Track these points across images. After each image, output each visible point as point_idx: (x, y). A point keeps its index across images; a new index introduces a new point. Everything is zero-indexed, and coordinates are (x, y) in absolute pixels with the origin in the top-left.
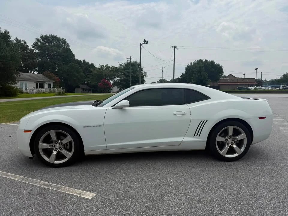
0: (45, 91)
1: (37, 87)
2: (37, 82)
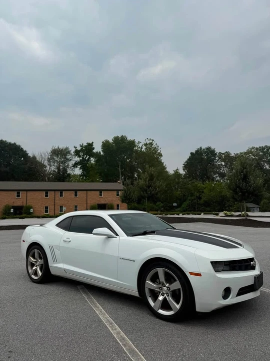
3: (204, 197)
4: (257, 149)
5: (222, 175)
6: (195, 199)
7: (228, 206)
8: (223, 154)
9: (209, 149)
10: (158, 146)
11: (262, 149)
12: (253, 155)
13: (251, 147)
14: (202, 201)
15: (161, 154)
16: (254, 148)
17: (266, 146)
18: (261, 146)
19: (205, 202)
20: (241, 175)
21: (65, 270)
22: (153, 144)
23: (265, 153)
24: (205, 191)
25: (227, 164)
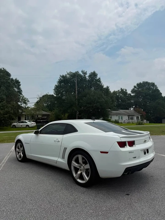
0: (133, 122)
1: (129, 119)
2: (129, 115)
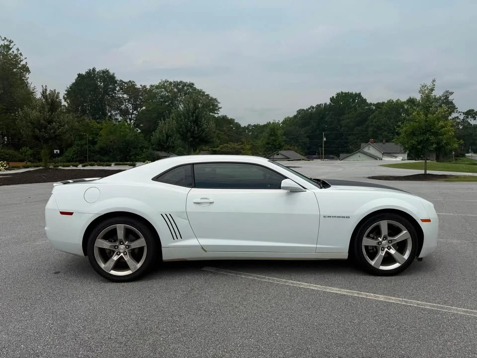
3: (100, 140)
4: (171, 83)
5: (125, 113)
6: (86, 144)
7: (134, 155)
8: (126, 83)
9: (106, 72)
10: (21, 54)
11: (177, 84)
12: (166, 91)
13: (164, 80)
14: (97, 147)
15: (28, 68)
16: (168, 81)
17: (181, 82)
18: (175, 80)
19: (102, 149)
20: (193, 116)
21: (203, 248)
22: (10, 49)
23: (179, 90)
24: (101, 132)
25: (130, 98)
